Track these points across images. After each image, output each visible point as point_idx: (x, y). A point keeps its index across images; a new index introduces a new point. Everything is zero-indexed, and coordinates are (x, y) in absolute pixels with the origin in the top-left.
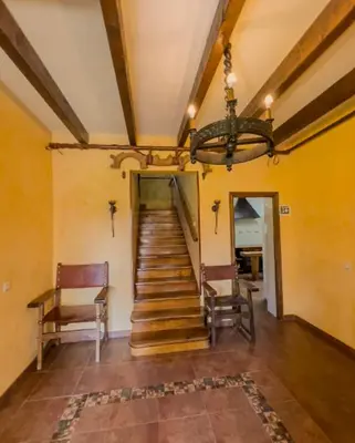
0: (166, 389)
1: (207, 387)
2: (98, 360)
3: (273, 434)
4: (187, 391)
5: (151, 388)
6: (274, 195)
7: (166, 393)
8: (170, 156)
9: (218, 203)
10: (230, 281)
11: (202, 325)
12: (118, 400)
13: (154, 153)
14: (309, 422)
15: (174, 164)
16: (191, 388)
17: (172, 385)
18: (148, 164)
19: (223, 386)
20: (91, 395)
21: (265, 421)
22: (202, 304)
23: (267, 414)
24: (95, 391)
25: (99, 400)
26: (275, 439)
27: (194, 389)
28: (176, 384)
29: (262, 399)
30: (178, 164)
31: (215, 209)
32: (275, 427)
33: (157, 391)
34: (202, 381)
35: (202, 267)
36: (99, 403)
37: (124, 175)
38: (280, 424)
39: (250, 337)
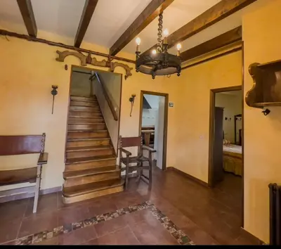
0: (98, 219)
1: (126, 212)
2: (35, 211)
3: (167, 226)
4: (113, 217)
5: (86, 220)
6: (166, 96)
7: (98, 221)
8: (104, 60)
9: (134, 96)
10: (137, 147)
11: (118, 177)
12: (61, 233)
13: (93, 56)
14: (184, 217)
15: (106, 66)
16: (116, 215)
17: (102, 216)
18: (87, 63)
19: (136, 210)
20: (35, 235)
21: (162, 222)
22: (118, 163)
23: (163, 219)
24: (39, 231)
25: (44, 236)
26: (168, 229)
27: (118, 215)
28: (104, 215)
29: (159, 212)
30: (110, 67)
31: (132, 100)
32: (168, 223)
33: (92, 222)
34: (122, 209)
35: (120, 138)
36: (45, 238)
37: (66, 67)
38: (170, 222)
39: (148, 181)
